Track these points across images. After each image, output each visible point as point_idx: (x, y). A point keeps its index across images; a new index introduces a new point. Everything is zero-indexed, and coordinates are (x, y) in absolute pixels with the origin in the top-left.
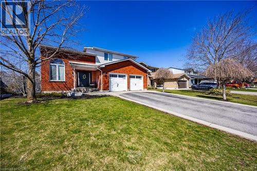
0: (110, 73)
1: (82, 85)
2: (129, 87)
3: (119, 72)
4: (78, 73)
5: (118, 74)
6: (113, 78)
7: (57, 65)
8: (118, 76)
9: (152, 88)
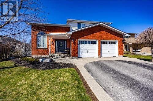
0: (79, 40)
1: (60, 51)
2: (100, 53)
3: (89, 39)
4: (57, 41)
5: (88, 40)
6: (83, 44)
7: (42, 36)
8: (87, 42)
9: (128, 53)
